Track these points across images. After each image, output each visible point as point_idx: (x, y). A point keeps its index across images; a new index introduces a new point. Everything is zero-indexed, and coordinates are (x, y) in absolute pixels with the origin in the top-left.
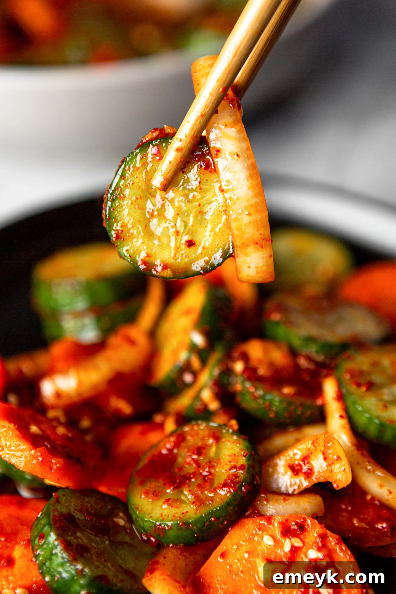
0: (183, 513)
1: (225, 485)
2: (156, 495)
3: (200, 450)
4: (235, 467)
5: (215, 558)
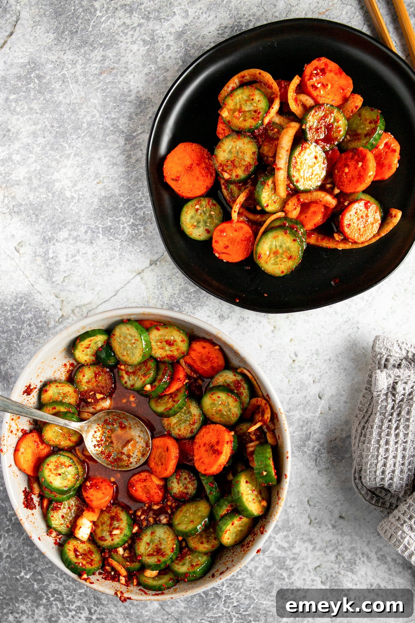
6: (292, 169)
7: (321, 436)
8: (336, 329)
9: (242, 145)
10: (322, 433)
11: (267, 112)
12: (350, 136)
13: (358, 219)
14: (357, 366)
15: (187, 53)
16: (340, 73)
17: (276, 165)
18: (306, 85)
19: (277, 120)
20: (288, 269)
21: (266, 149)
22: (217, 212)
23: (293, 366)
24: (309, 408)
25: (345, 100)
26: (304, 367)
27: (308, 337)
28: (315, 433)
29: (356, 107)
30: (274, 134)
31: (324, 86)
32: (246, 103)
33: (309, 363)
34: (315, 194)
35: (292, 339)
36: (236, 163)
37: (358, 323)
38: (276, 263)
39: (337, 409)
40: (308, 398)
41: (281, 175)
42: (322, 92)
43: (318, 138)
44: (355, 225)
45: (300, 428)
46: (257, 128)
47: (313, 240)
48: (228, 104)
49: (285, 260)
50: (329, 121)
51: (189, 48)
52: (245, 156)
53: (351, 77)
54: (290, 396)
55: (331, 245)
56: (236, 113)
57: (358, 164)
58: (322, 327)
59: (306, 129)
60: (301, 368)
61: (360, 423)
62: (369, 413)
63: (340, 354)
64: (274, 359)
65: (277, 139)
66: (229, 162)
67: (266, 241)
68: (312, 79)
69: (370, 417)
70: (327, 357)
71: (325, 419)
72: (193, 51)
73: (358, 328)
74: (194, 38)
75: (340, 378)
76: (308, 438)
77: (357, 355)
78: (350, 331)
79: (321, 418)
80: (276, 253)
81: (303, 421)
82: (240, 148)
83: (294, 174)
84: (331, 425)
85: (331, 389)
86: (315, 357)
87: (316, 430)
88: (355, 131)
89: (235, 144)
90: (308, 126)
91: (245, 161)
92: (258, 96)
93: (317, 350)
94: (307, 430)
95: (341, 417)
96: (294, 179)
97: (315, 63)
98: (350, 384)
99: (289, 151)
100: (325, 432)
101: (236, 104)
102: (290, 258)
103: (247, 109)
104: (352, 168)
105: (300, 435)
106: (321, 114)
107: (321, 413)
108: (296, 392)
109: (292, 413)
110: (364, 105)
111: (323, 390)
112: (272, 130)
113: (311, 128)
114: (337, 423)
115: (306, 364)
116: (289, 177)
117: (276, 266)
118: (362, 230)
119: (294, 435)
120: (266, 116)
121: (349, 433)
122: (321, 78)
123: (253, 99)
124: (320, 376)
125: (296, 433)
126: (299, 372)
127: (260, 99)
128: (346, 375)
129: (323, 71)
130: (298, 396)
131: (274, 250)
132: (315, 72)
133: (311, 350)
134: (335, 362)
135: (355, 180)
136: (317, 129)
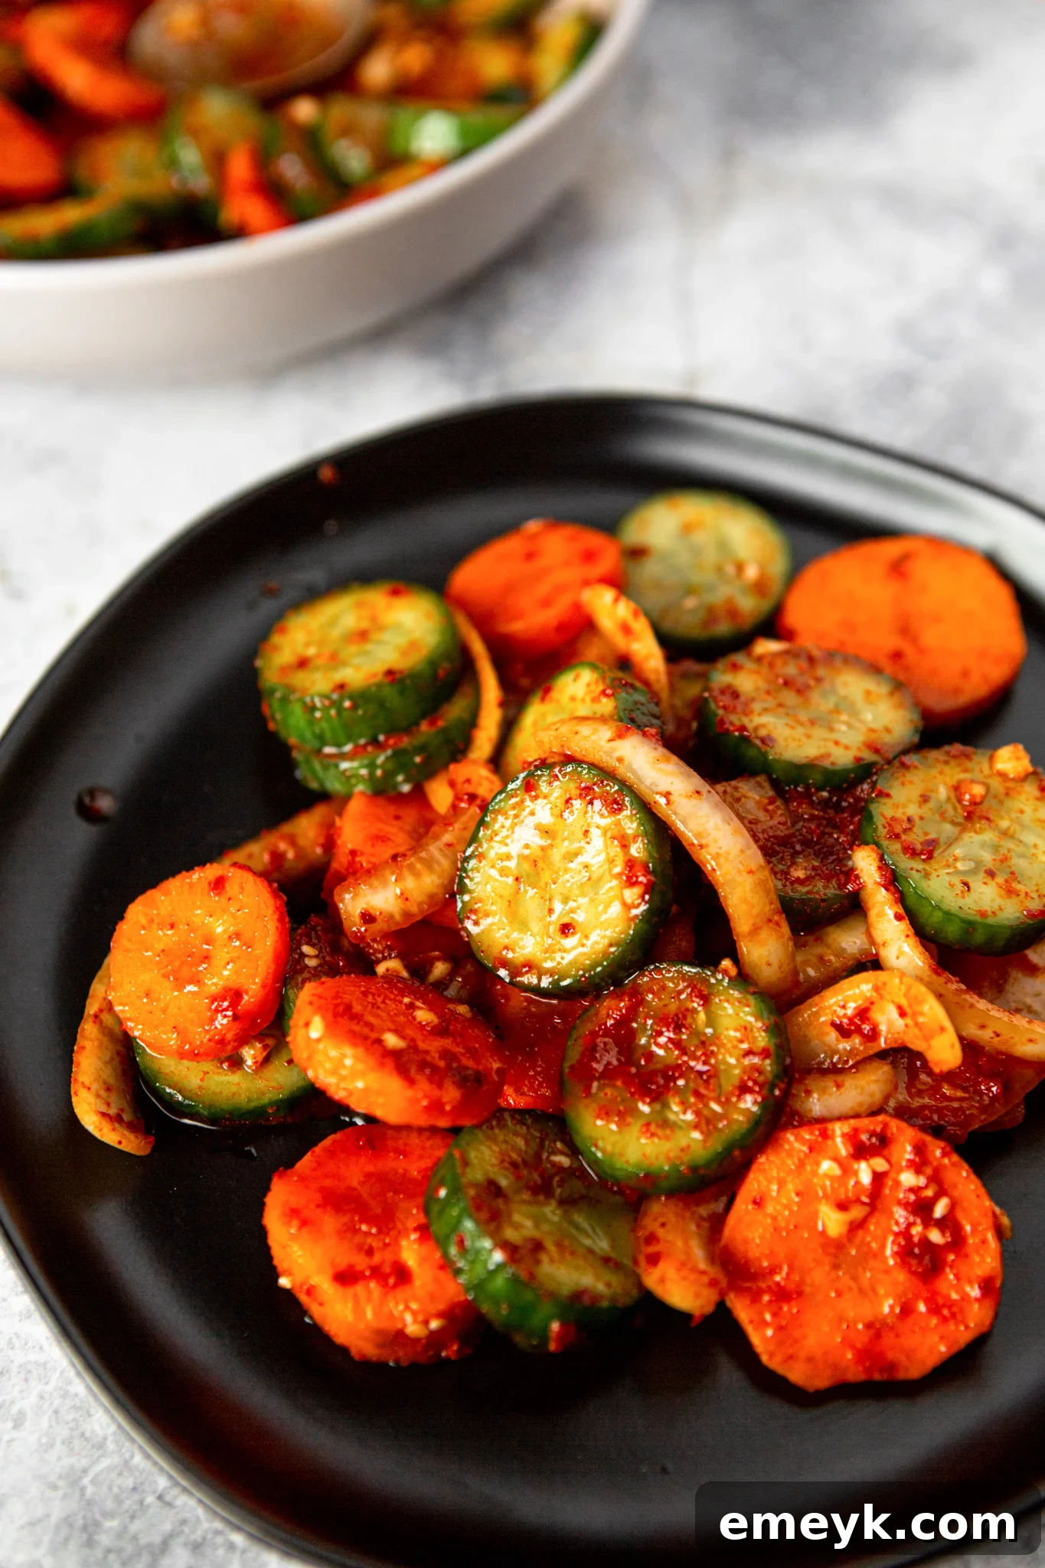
0: (682, 1150)
1: (743, 1089)
2: (623, 1115)
3: (678, 1021)
4: (749, 1053)
5: (742, 1205)
6: (582, 778)
9: (836, 736)
16: (868, 1355)
29: (654, 1257)
32: (996, 851)
34: (448, 857)
36: (786, 692)
42: (827, 1167)
50: (677, 1091)
52: (787, 720)
56: (978, 791)
66: (811, 682)
68: (914, 1167)
80: (361, 636)
82: (831, 728)
89: (864, 727)
91: (767, 710)
97: (985, 1254)
101: (1015, 819)
102: (303, 664)
103: (970, 838)
110: (643, 1293)
113: (705, 996)
120: (882, 868)
122: (896, 1211)
123: (991, 875)
129: (923, 1261)
131: (376, 635)
132: (938, 1212)
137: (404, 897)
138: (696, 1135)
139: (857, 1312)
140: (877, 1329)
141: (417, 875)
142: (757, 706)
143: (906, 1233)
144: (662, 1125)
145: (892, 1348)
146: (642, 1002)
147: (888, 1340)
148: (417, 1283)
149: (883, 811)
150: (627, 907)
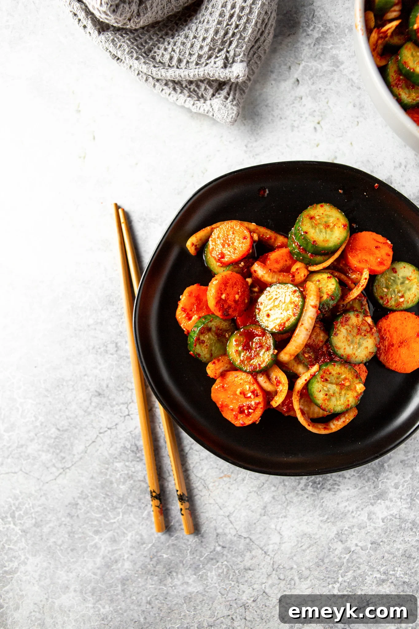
2: (238, 345)
6: (300, 303)
7: (303, 40)
8: (269, 149)
9: (347, 348)
10: (303, 43)
11: (313, 376)
12: (225, 336)
13: (233, 243)
14: (254, 108)
15: (377, 474)
16: (222, 406)
17: (317, 312)
18: (264, 398)
19: (300, 369)
20: (316, 208)
21: (322, 337)
22: (380, 290)
23: (320, 118)
24: (311, 72)
25: (223, 375)
26: (310, 115)
27: (300, 145)
28: (309, 44)
29: (214, 363)
30: (309, 353)
31: (243, 393)
32: (334, 393)
33: (304, 119)
34: (275, 280)
35: (317, 146)
36: (356, 331)
37: (246, 152)
38: (329, 216)
39: (283, 67)
40: (310, 82)
41: (312, 300)
42: (247, 387)
43: (261, 338)
44: (237, 238)
45: (324, 52)
46: (327, 364)
47: (281, 239)
48: (354, 397)
49: (317, 217)
50: (246, 353)
51: (374, 479)
52: (346, 335)
53: (212, 400)
54: (329, 87)
55: (262, 230)
56: (347, 384)
57: (225, 297)
58: (283, 154)
59: (274, 349)
60: (312, 114)
61: (264, 41)
62: (252, 52)
63: (269, 123)
64: (340, 129)
65: (307, 345)
66: (363, 334)
67: (336, 239)
68: (255, 403)
69: (253, 46)
70: (283, 121)
71: (296, 58)
72: (369, 475)
73: (246, 146)
74: (367, 488)
75: (274, 98)
76: (318, 40)
77: (252, 119)
78: (255, 144)
79: (301, 59)
80: (327, 226)
81: (320, 58)
82: (349, 345)
83: (297, 299)
84: (291, 50)
85: (285, 88)
86: (296, 124)
87: (307, 47)
88: (218, 340)
89: (354, 352)
90: (271, 351)
91: (347, 329)
92: (320, 397)
93: (292, 131)
94: (317, 49)
95: (280, 58)
96: (298, 294)
97: (248, 421)
98: (265, 90)
99: (300, 324)
100: (299, 44)
101: (345, 394)
102: (312, 218)
103: (334, 387)
104: (231, 297)
105: (326, 45)
106: (255, 362)
107: (299, 64)
108: (322, 90)
109: (331, 68)
110: (206, 364)
111: (293, 88)
112: (310, 357)
113: (268, 349)
114: (285, 52)
115: (306, 118)
116: (304, 298)
117: (328, 213)
118: (231, 232)
119: (331, 46)
120: (315, 373)
121: (275, 39)
122: (246, 403)
123: (326, 395)
124: (294, 103)
125: (329, 47)
126: (315, 111)
127: (319, 393)
128: (267, 100)
129: (241, 411)
130: (320, 86)
131: (328, 230)
132: (250, 411)
133: (298, 131)
134: (276, 115)
135: (230, 282)
136: (261, 346)
137: (262, 276)
138: (239, 361)
139: (227, 401)
140: (227, 406)
141: (269, 277)
142: (346, 327)
143: (244, 406)
144: (238, 353)
145: (225, 409)
146: (263, 337)
147: (226, 409)
148: (189, 322)
149: (330, 367)
150: (275, 328)
